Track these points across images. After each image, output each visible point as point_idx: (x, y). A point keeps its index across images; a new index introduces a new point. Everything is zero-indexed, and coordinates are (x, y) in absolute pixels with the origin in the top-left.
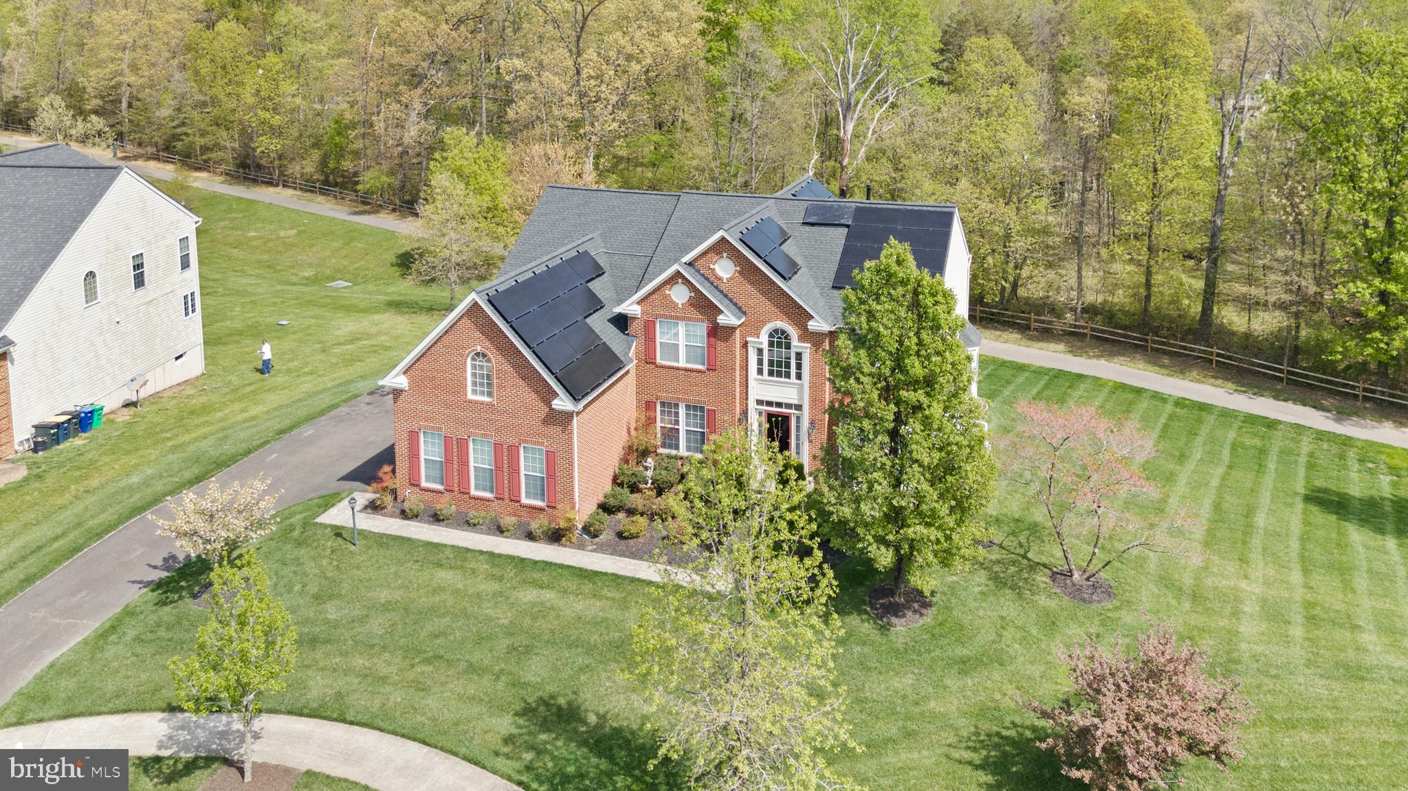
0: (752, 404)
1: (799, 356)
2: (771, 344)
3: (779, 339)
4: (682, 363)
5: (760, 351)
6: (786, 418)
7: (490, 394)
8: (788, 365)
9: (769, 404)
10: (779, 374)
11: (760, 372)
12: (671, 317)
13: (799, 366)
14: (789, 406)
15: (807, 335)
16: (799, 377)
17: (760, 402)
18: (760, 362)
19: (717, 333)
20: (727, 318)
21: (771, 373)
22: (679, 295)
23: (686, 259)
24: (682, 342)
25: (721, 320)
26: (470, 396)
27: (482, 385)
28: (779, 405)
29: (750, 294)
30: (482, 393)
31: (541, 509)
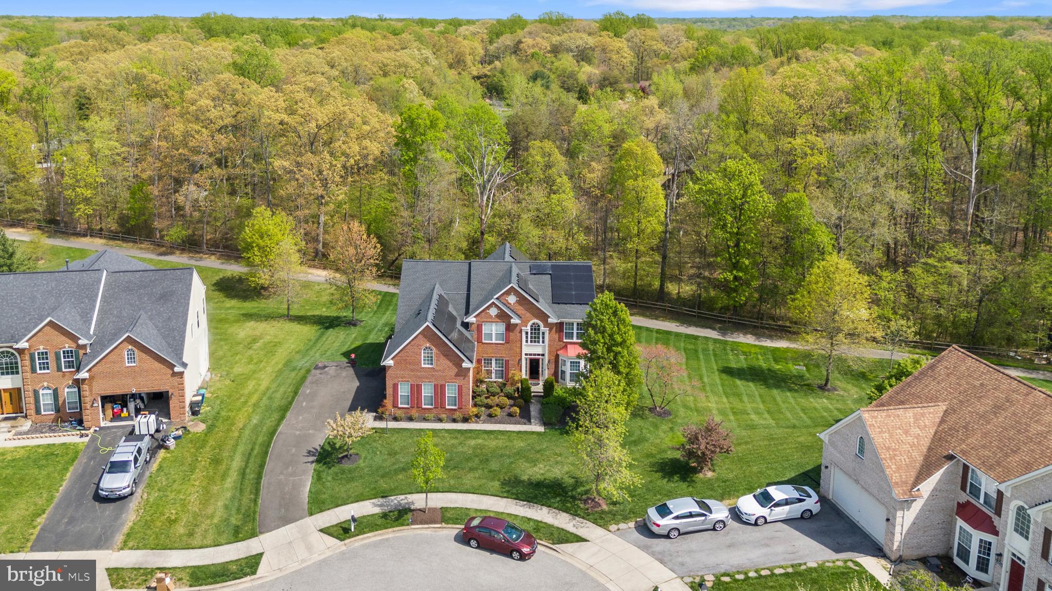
0: (524, 356)
1: (543, 333)
2: (531, 330)
3: (535, 329)
4: (494, 341)
5: (527, 333)
6: (538, 360)
7: (432, 364)
8: (539, 338)
9: (531, 355)
10: (535, 342)
11: (527, 341)
12: (489, 322)
13: (543, 338)
14: (539, 355)
15: (547, 324)
16: (543, 342)
17: (526, 354)
18: (527, 337)
19: (510, 328)
20: (515, 320)
21: (531, 341)
22: (493, 312)
23: (495, 297)
24: (494, 333)
25: (513, 321)
26: (423, 366)
27: (428, 360)
28: (535, 355)
29: (520, 310)
30: (428, 364)
31: (455, 410)
